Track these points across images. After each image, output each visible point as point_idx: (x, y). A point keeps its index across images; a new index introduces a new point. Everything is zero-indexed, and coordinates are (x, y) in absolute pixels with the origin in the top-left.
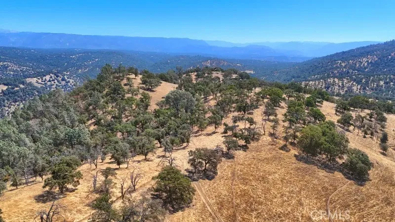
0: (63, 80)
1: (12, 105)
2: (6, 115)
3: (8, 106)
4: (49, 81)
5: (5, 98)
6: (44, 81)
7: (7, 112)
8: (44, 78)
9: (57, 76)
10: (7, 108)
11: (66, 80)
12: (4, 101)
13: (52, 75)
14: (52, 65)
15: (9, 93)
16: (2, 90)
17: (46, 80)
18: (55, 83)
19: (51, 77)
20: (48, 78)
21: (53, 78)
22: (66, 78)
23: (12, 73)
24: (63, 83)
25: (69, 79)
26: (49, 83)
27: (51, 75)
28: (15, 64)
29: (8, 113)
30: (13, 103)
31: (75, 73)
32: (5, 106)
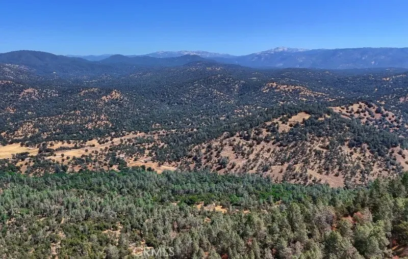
0: (377, 112)
1: (315, 140)
2: (308, 152)
3: (310, 141)
4: (358, 112)
5: (307, 130)
6: (350, 112)
7: (309, 148)
8: (350, 108)
9: (370, 106)
10: (309, 144)
11: (382, 113)
12: (306, 134)
13: (363, 104)
14: (355, 91)
15: (311, 124)
16: (304, 119)
17: (352, 110)
18: (365, 115)
19: (360, 107)
20: (355, 107)
21: (363, 108)
22: (383, 110)
23: (304, 99)
24: (378, 116)
25: (387, 112)
26: (357, 115)
27: (360, 103)
28: (307, 88)
29: (310, 150)
30: (316, 138)
31: (394, 104)
32: (306, 140)
